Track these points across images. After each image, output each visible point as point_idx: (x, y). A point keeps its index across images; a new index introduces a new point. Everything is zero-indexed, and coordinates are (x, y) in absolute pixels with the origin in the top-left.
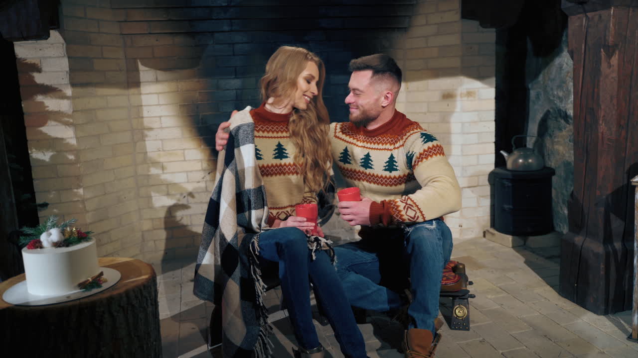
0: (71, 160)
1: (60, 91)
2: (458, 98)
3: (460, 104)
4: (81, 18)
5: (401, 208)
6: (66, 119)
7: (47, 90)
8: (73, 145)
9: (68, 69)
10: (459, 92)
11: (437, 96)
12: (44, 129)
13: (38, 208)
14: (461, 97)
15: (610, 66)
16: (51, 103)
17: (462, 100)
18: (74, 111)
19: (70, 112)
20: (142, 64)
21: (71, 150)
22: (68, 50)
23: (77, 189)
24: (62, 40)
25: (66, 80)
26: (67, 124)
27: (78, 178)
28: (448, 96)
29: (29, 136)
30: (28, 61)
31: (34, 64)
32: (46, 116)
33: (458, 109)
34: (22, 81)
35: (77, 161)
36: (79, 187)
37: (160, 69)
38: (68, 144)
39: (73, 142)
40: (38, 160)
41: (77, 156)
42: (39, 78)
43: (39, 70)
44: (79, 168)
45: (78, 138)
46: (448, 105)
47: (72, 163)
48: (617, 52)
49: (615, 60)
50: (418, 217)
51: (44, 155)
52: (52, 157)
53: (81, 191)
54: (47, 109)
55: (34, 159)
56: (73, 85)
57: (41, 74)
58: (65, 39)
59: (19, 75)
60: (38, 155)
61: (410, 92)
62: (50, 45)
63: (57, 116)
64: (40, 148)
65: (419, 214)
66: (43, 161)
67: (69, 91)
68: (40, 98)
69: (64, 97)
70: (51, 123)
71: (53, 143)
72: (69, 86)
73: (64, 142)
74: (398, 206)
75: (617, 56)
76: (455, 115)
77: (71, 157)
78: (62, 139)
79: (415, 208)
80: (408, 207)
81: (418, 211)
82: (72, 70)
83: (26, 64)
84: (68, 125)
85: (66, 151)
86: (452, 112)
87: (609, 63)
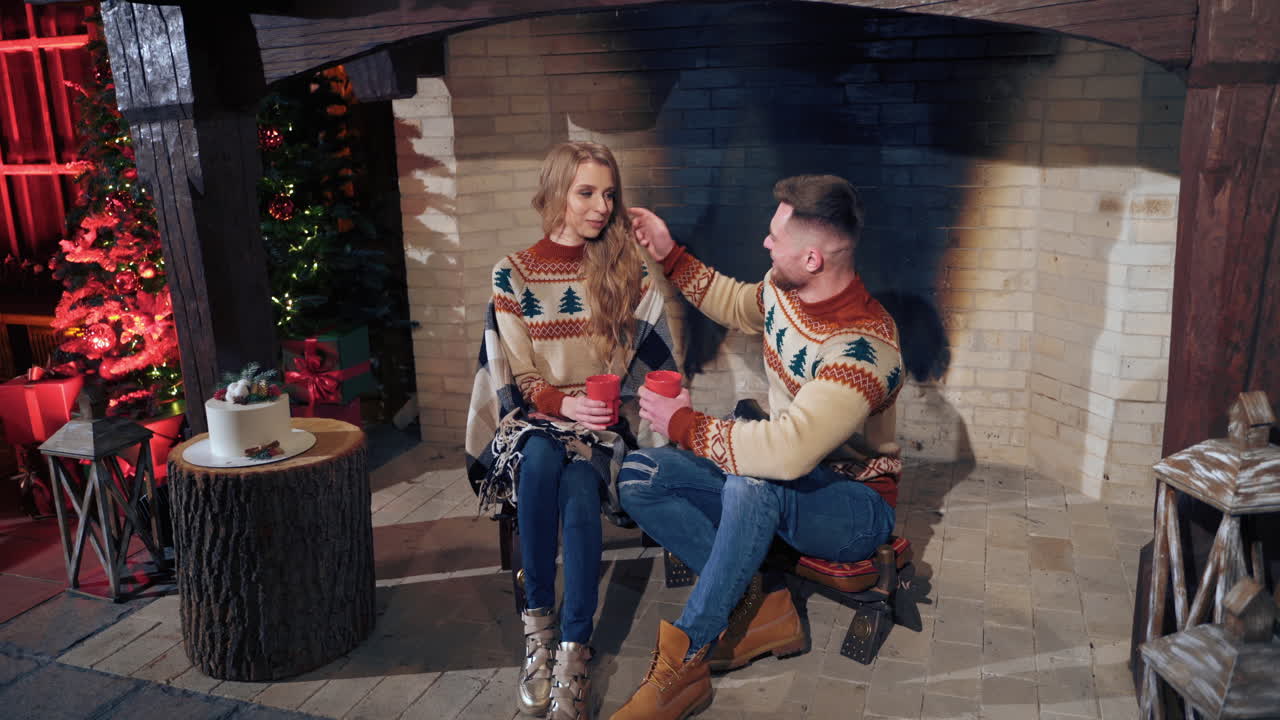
0: (453, 265)
1: (443, 165)
2: (1127, 214)
3: (1130, 224)
4: (477, 57)
5: (710, 435)
6: (449, 207)
7: (427, 163)
8: (455, 245)
9: (452, 134)
10: (1128, 201)
11: (1090, 202)
12: (422, 218)
13: (412, 326)
14: (1132, 211)
15: (1212, 212)
16: (431, 183)
17: (1133, 219)
18: (458, 196)
19: (453, 197)
20: (574, 122)
21: (453, 251)
22: (453, 108)
23: (457, 306)
24: (446, 91)
25: (450, 151)
26: (448, 213)
27: (460, 291)
28: (1110, 206)
29: (405, 228)
30: (407, 122)
31: (413, 126)
32: (426, 200)
33: (1124, 236)
34: (400, 150)
35: (460, 267)
36: (460, 304)
37: (597, 130)
38: (448, 241)
39: (455, 239)
40: (414, 261)
41: (460, 260)
42: (419, 147)
43: (418, 135)
44: (462, 277)
45: (462, 235)
46: (1108, 224)
47: (453, 270)
48: (1229, 184)
49: (1222, 200)
50: (726, 460)
51: (422, 254)
52: (430, 258)
53: (462, 310)
54: (426, 190)
55: (409, 259)
56: (460, 156)
57: (420, 141)
58: (450, 91)
59: (397, 140)
60: (416, 254)
61: (1047, 187)
62: (432, 100)
63: (437, 200)
64: (416, 245)
65: (728, 456)
66: (420, 263)
67: (453, 166)
68: (418, 174)
69: (446, 174)
70: (430, 210)
71: (431, 239)
72: (454, 159)
73: (445, 239)
74: (708, 431)
75: (1228, 192)
76: (1118, 246)
77: (452, 261)
78: (442, 234)
79: (726, 445)
80: (718, 439)
81: (728, 452)
82: (459, 135)
83: (405, 125)
84: (450, 215)
85: (447, 252)
86: (1114, 240)
87: (1212, 204)
